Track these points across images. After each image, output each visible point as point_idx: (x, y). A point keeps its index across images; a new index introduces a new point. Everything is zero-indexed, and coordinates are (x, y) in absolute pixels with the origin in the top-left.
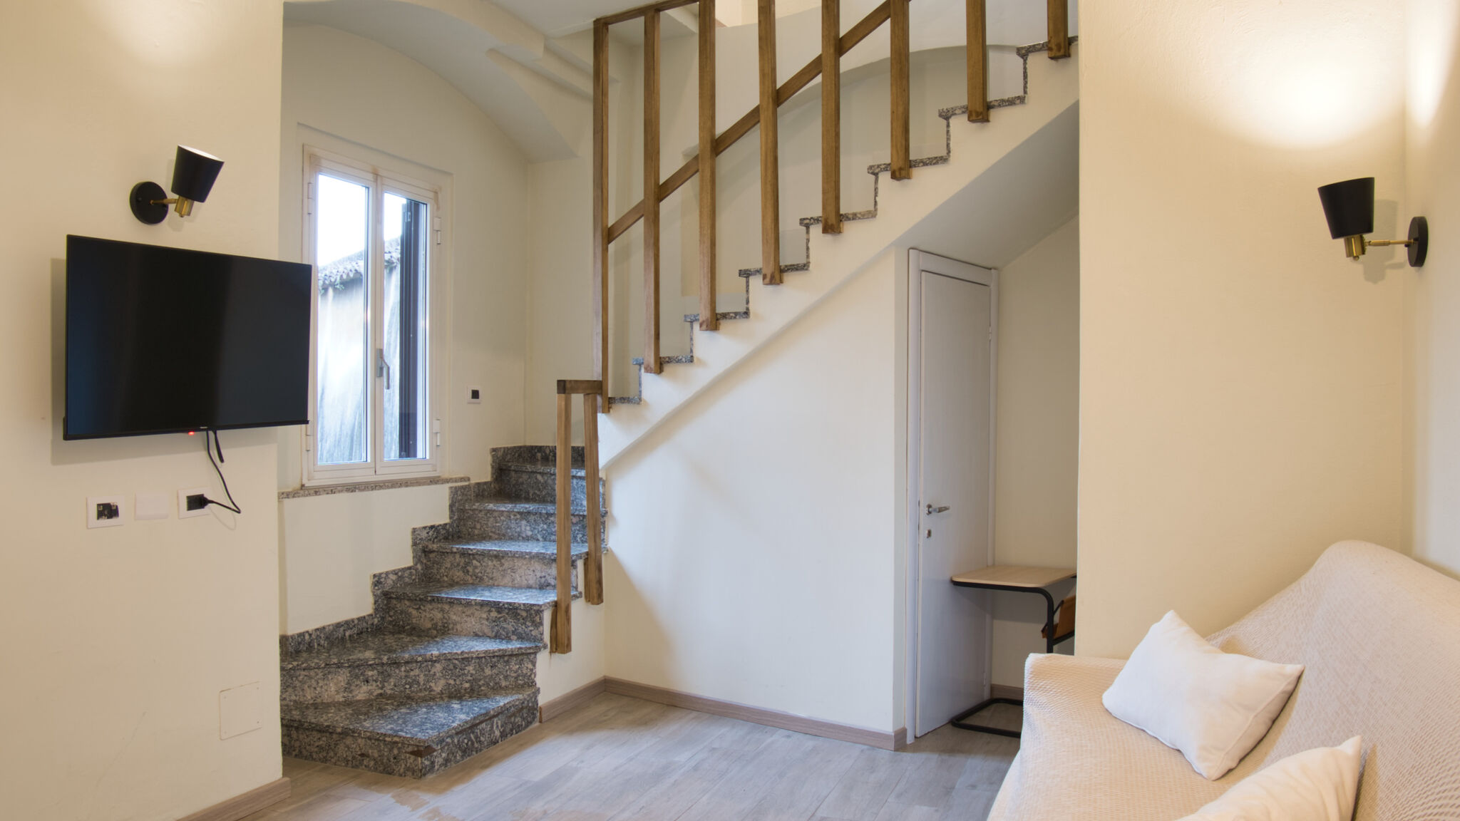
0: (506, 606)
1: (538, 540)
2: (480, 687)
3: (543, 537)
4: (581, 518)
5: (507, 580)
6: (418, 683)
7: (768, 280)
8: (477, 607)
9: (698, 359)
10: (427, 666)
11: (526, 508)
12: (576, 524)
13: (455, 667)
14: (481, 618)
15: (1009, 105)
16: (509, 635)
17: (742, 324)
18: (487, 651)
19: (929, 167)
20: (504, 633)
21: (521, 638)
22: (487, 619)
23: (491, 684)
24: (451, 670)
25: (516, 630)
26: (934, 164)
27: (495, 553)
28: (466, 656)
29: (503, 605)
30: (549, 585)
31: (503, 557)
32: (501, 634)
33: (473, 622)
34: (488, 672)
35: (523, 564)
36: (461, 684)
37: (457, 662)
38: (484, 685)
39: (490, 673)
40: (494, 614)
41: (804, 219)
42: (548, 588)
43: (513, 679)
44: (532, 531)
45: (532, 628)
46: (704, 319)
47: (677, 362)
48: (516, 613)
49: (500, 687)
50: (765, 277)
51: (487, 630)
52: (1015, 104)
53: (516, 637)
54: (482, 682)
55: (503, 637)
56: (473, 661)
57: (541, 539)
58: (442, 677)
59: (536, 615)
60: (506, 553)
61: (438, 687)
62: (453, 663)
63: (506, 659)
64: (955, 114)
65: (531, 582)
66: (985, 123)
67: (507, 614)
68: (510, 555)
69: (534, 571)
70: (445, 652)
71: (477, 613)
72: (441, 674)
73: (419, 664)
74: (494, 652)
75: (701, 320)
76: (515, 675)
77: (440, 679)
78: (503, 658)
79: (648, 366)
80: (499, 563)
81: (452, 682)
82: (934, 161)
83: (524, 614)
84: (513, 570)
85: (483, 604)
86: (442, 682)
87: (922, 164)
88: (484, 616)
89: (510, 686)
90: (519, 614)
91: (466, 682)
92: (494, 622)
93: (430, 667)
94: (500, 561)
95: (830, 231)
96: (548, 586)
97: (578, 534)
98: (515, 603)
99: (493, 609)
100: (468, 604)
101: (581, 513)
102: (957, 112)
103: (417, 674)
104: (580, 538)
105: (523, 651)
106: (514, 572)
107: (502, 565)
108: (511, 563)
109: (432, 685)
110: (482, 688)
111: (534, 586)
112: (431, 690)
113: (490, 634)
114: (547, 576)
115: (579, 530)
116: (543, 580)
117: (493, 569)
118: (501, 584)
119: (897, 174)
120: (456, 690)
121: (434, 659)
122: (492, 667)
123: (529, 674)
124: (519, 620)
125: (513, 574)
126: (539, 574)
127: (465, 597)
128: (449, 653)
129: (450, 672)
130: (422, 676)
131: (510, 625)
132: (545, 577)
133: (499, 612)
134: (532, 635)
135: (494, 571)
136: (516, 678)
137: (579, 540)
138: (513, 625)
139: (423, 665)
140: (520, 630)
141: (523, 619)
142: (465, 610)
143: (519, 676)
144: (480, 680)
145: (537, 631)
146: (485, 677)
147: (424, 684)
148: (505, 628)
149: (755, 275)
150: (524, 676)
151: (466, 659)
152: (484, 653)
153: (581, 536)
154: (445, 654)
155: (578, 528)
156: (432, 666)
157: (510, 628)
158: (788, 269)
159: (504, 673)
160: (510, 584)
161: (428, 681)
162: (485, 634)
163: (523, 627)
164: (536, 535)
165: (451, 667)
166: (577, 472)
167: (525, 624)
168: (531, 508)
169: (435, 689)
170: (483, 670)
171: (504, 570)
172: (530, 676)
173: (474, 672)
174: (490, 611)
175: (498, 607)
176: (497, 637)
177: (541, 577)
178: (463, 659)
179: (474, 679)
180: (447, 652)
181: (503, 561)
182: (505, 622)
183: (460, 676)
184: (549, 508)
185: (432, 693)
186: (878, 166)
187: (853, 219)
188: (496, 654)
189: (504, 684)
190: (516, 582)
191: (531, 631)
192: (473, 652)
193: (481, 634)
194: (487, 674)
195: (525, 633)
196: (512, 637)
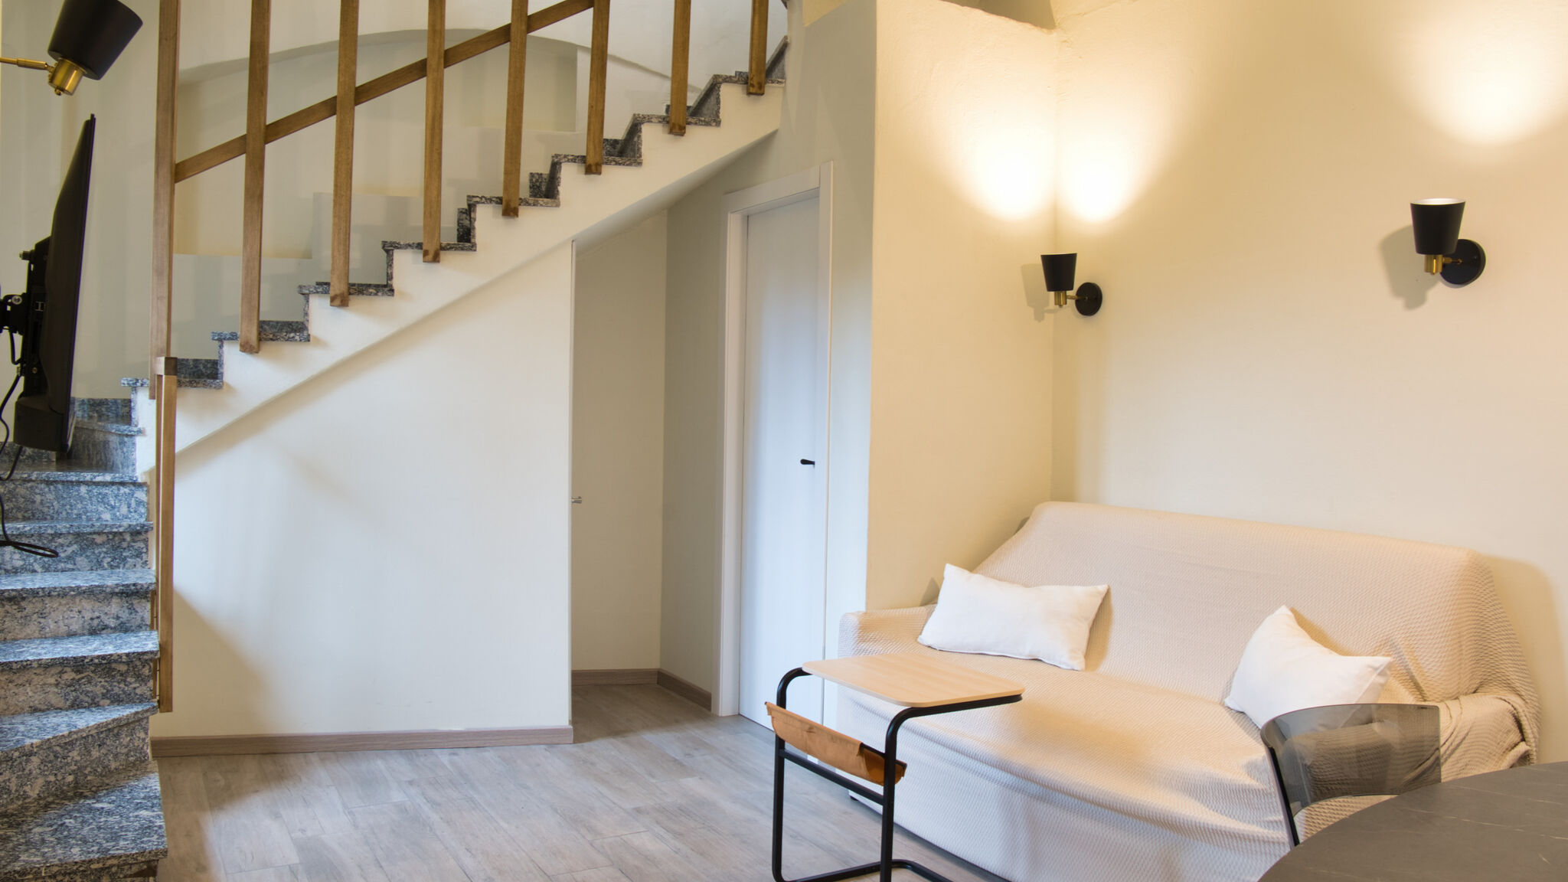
0: (96, 661)
1: (34, 571)
2: (86, 777)
3: (43, 567)
4: (111, 537)
5: (32, 628)
6: (9, 792)
7: (430, 257)
8: (37, 671)
9: (315, 338)
10: (21, 763)
11: (19, 529)
12: (102, 544)
13: (56, 757)
14: (45, 684)
15: (705, 125)
16: (97, 700)
17: (382, 302)
18: (99, 725)
19: (621, 167)
20: (86, 699)
21: (117, 700)
22: (57, 685)
23: (99, 770)
24: (50, 762)
25: (108, 691)
26: (627, 165)
27: (14, 593)
28: (75, 736)
29: (92, 660)
30: (105, 627)
31: (24, 599)
32: (82, 701)
33: (30, 694)
34: (95, 753)
35: (60, 604)
36: (64, 778)
37: (58, 748)
38: (91, 772)
39: (98, 754)
40: (69, 675)
41: (474, 197)
42: (104, 632)
43: (123, 757)
44: (24, 560)
45: (138, 685)
46: (338, 292)
47: (287, 340)
48: (110, 668)
49: (109, 771)
50: (426, 253)
51: (54, 700)
52: (711, 125)
53: (108, 701)
54: (89, 769)
55: (86, 704)
56: (78, 743)
57: (40, 570)
58: (40, 774)
59: (144, 666)
60: (34, 593)
61: (33, 791)
62: (53, 752)
63: (116, 731)
64: (651, 122)
65: (75, 627)
66: (678, 137)
67: (93, 672)
68: (41, 594)
69: (80, 612)
70: (46, 737)
71: (36, 678)
72: (38, 771)
73: (10, 763)
74: (108, 724)
75: (332, 293)
76: (125, 751)
77: (37, 778)
78: (113, 731)
79: (247, 343)
80: (16, 607)
81: (52, 778)
82: (628, 163)
83: (123, 668)
84: (42, 615)
85: (47, 666)
86: (41, 781)
87: (614, 163)
88: (52, 681)
89: (121, 767)
90: (114, 670)
91: (70, 774)
92: (69, 686)
93: (24, 763)
94: (17, 603)
95: (512, 214)
96: (103, 629)
97: (104, 557)
98: (111, 655)
99: (68, 669)
100: (25, 667)
101: (115, 530)
102: (652, 120)
103: (7, 778)
104: (108, 563)
105: (140, 716)
106: (44, 618)
107: (21, 609)
108: (39, 605)
109: (27, 788)
110: (89, 778)
111: (79, 632)
112: (25, 796)
113: (60, 705)
114: (103, 617)
115: (106, 553)
116: (96, 622)
117: (5, 616)
118: (19, 636)
119: (593, 168)
120: (57, 789)
121: (35, 750)
122: (100, 745)
123: (141, 746)
124: (114, 677)
125: (42, 620)
126: (88, 615)
127: (16, 660)
128: (54, 737)
129: (50, 765)
130: (13, 779)
131: (99, 686)
132: (98, 618)
133: (78, 672)
134: (137, 694)
135: (7, 619)
136: (127, 755)
137: (105, 565)
138: (103, 686)
139: (15, 764)
140: (116, 690)
141: (122, 675)
142: (14, 677)
143: (130, 751)
144: (86, 767)
145: (145, 688)
146: (91, 762)
147: (16, 791)
148: (88, 692)
149: (406, 248)
150: (135, 750)
151: (68, 742)
152: (96, 728)
153: (109, 560)
154: (49, 739)
155: (104, 550)
156: (27, 761)
157: (99, 690)
158: (451, 248)
159: (114, 751)
160: (37, 634)
161: (22, 786)
162: (52, 705)
163: (122, 685)
164: (31, 564)
165: (51, 757)
166: (95, 477)
167: (125, 681)
168: (28, 528)
169: (31, 793)
170: (89, 752)
171: (26, 616)
172: (142, 748)
173: (78, 758)
174: (61, 673)
175: (79, 664)
176: (75, 706)
177: (92, 619)
178: (66, 743)
179: (78, 769)
180: (50, 736)
181: (23, 604)
182: (90, 683)
183: (61, 768)
184: (58, 526)
185: (27, 801)
186: (565, 156)
187: (534, 205)
188: (110, 726)
189: (113, 765)
190: (48, 629)
191: (135, 688)
192: (83, 730)
193: (44, 707)
194: (95, 756)
195: (124, 692)
196: (101, 703)
